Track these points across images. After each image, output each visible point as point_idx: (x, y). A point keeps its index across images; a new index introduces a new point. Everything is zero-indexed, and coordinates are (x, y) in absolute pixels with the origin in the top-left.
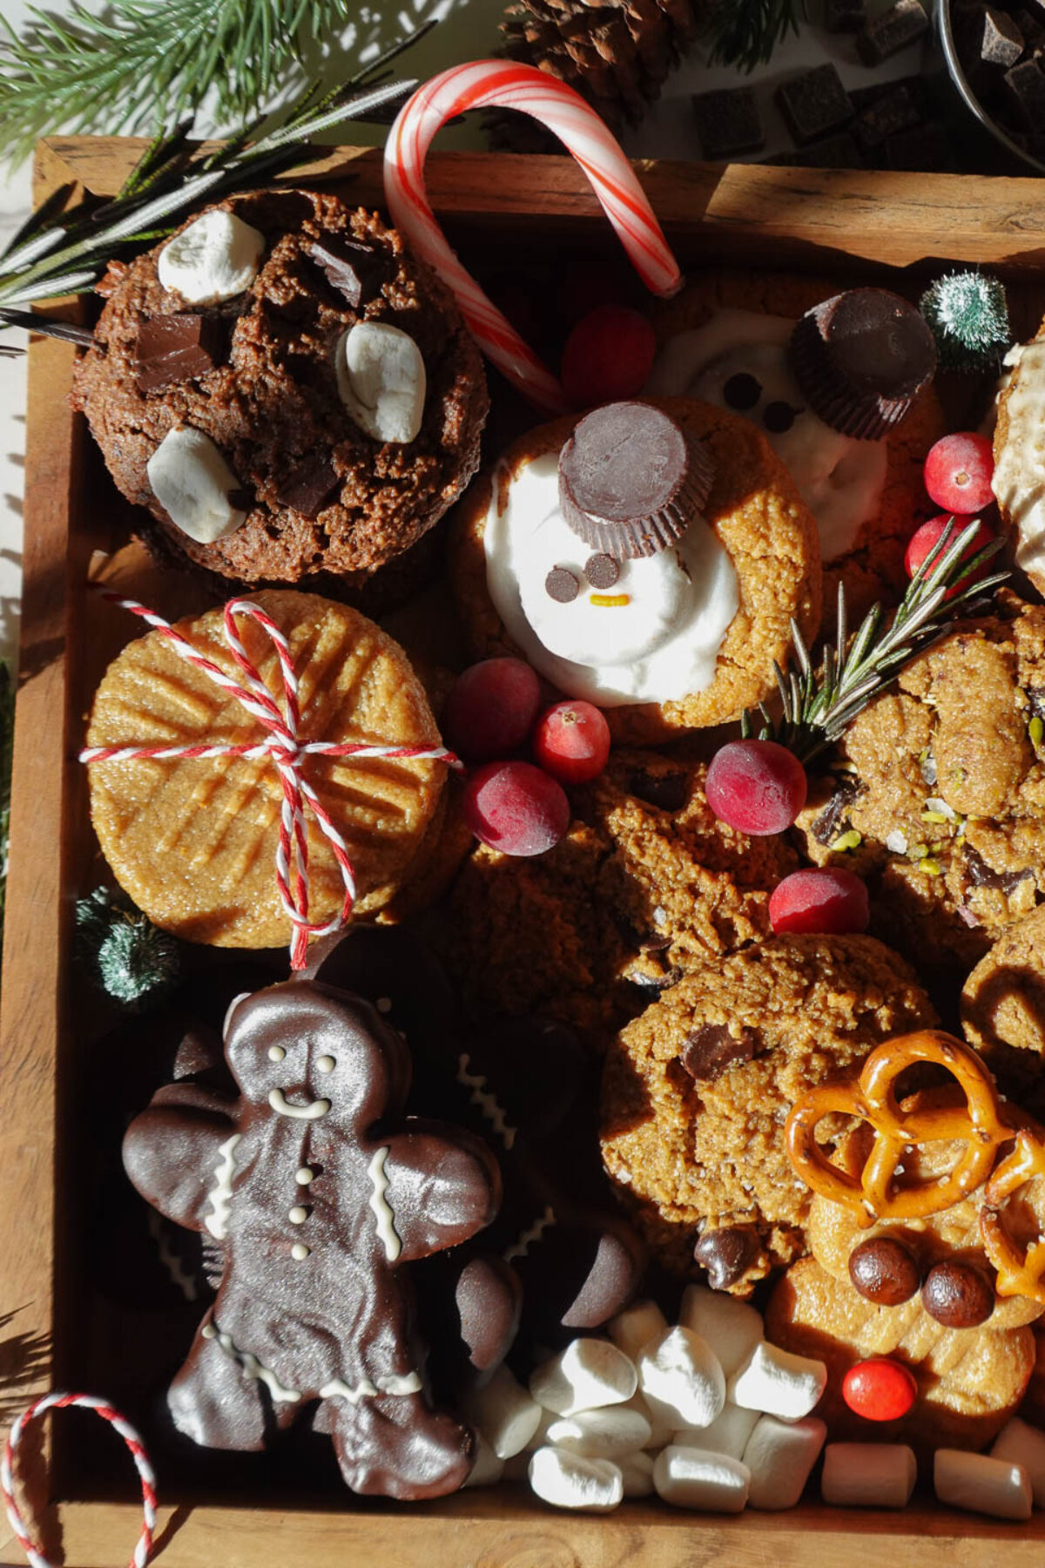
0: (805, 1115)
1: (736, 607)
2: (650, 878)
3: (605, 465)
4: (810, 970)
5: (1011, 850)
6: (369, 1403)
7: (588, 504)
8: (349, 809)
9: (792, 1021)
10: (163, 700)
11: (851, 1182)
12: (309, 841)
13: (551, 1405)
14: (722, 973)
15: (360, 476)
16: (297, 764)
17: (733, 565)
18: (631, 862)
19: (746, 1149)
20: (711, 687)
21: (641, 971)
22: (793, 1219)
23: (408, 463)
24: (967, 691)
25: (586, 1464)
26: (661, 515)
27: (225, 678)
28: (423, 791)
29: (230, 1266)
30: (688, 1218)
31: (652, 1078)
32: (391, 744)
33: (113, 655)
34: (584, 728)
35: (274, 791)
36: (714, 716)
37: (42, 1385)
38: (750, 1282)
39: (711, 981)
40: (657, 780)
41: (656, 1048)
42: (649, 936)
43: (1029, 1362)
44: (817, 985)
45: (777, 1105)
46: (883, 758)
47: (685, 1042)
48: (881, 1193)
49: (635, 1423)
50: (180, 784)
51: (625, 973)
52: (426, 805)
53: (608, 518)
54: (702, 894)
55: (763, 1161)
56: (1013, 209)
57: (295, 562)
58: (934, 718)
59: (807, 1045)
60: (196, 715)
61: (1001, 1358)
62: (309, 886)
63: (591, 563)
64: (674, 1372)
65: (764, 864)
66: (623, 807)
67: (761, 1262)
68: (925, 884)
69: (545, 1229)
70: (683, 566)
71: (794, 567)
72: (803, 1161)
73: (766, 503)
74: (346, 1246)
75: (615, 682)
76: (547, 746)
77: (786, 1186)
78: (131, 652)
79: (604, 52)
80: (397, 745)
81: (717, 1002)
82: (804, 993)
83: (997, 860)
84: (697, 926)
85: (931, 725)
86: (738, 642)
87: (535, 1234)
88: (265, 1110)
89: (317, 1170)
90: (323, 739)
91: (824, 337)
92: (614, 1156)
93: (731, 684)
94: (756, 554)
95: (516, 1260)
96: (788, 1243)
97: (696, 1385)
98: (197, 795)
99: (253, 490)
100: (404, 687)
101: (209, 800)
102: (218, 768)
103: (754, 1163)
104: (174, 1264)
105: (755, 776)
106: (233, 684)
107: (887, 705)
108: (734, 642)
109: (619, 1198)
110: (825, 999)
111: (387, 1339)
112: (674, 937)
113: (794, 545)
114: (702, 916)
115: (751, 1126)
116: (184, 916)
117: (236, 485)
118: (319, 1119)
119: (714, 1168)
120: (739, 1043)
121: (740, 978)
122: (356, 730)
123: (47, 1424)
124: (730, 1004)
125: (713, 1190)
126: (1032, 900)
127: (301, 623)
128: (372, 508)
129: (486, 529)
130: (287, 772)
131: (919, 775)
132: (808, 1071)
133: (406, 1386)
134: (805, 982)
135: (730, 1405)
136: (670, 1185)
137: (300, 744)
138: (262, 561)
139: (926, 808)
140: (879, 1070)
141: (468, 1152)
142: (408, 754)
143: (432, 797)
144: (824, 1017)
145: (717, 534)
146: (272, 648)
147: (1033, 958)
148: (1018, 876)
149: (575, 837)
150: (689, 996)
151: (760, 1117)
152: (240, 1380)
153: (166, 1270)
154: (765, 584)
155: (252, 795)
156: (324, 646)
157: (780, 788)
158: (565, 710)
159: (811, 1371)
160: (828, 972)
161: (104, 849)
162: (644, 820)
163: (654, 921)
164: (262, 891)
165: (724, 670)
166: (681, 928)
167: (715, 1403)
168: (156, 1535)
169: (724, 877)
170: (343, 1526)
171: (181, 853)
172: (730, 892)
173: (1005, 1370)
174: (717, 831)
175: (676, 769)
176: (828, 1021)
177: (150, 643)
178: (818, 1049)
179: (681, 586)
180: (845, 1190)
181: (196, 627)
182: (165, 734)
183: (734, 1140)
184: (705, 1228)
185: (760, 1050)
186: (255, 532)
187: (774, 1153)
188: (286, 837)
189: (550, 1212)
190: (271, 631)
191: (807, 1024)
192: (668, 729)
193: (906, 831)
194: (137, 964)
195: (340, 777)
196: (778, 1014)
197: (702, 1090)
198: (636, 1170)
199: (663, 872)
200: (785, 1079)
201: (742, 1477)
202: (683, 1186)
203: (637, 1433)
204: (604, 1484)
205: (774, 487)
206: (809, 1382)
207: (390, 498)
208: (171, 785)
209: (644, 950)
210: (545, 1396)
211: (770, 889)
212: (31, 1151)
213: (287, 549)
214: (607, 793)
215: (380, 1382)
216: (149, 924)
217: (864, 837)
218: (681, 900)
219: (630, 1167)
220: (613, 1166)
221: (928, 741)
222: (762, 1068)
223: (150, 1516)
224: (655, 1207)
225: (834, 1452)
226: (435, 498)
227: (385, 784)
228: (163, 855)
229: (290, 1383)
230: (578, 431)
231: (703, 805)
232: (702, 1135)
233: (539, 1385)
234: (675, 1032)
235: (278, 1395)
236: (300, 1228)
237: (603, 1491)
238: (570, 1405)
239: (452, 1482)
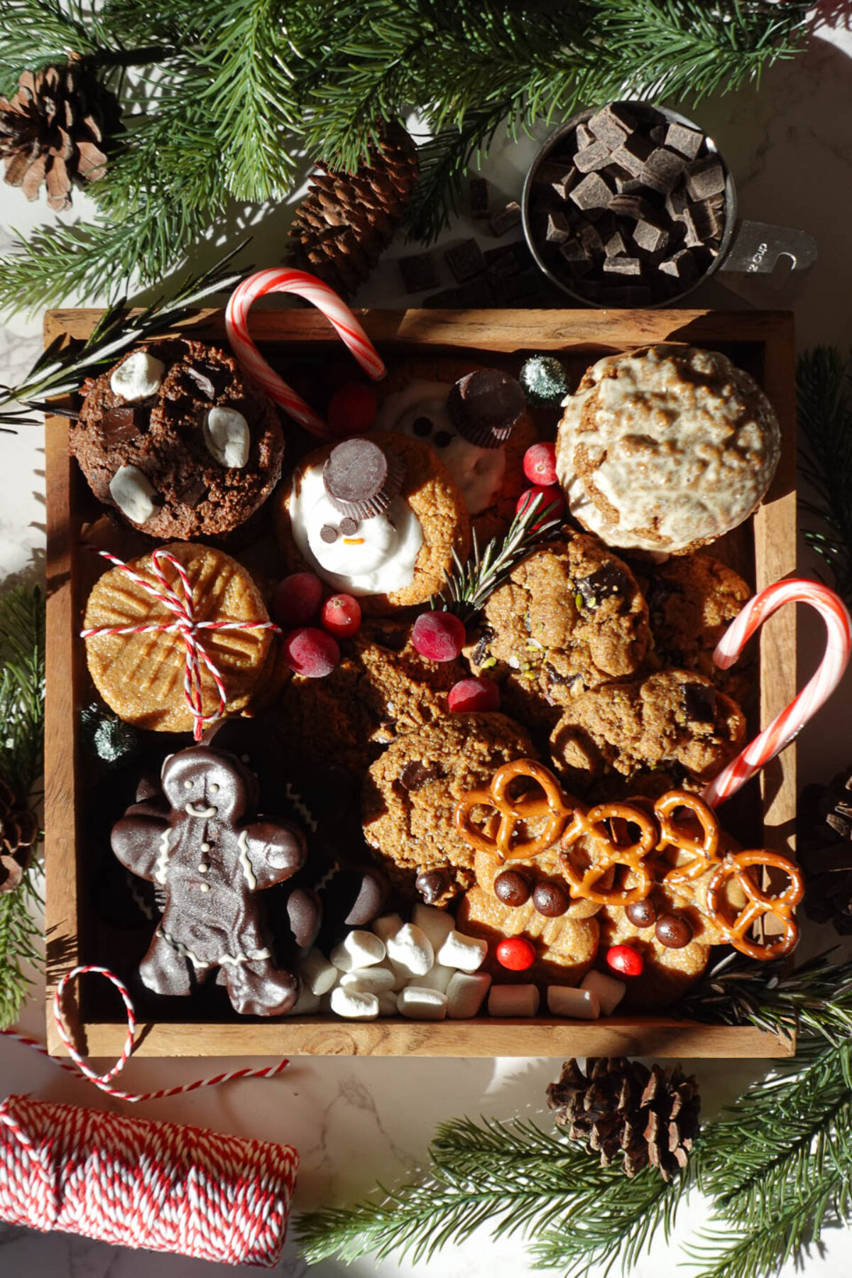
0: (463, 805)
1: (422, 542)
2: (384, 686)
3: (346, 472)
4: (465, 730)
5: (570, 664)
6: (243, 965)
7: (337, 493)
8: (221, 657)
9: (456, 758)
10: (123, 603)
11: (491, 842)
12: (201, 673)
13: (342, 968)
14: (419, 734)
15: (218, 486)
16: (193, 633)
17: (419, 520)
18: (374, 679)
19: (437, 827)
20: (412, 584)
21: (381, 736)
22: (466, 864)
23: (242, 477)
24: (544, 582)
25: (359, 994)
26: (375, 498)
27: (155, 590)
28: (260, 645)
29: (169, 898)
30: (411, 866)
31: (385, 791)
32: (242, 621)
33: (95, 580)
34: (345, 609)
35: (182, 648)
36: (415, 599)
37: (73, 963)
38: (446, 899)
39: (414, 739)
40: (388, 634)
41: (386, 774)
42: (385, 717)
43: (595, 937)
44: (468, 738)
45: (450, 802)
46: (504, 618)
47: (400, 770)
48: (506, 847)
49: (385, 974)
50: (132, 647)
51: (374, 737)
52: (262, 652)
53: (348, 500)
54: (412, 694)
55: (447, 833)
56: (558, 326)
57: (187, 530)
58: (529, 596)
59: (464, 770)
60: (141, 610)
61: (579, 935)
62: (202, 697)
63: (343, 522)
64: (404, 945)
65: (447, 677)
66: (369, 650)
67: (451, 889)
68: (527, 684)
69: (335, 874)
70: (391, 522)
71: (451, 520)
72: (464, 830)
73: (434, 487)
74: (228, 883)
75: (362, 583)
76: (327, 619)
77: (461, 846)
78: (105, 578)
79: (342, 248)
80: (245, 622)
81: (416, 749)
82: (462, 743)
83: (563, 671)
84: (410, 711)
85: (528, 600)
86: (424, 561)
87: (329, 876)
88: (185, 814)
89: (212, 844)
90: (206, 620)
91: (463, 395)
92: (370, 834)
93: (423, 582)
94: (430, 513)
95: (321, 891)
96: (466, 878)
97: (416, 952)
98: (142, 652)
99: (163, 495)
100: (248, 591)
101: (148, 654)
102: (153, 637)
103: (443, 834)
104: (140, 900)
105: (435, 630)
106: (158, 594)
107: (505, 590)
108: (422, 560)
109: (374, 857)
110: (473, 746)
111: (251, 929)
112: (398, 717)
113: (450, 508)
114: (413, 706)
115: (438, 814)
116: (138, 715)
117: (154, 493)
118: (211, 818)
119: (422, 838)
120: (429, 770)
121: (428, 736)
122: (224, 615)
123: (77, 983)
124: (422, 750)
125: (422, 850)
126: (582, 690)
127: (192, 560)
128: (225, 501)
129: (290, 504)
130: (189, 638)
131: (523, 627)
132: (466, 783)
133: (262, 955)
135: (437, 965)
136: (400, 848)
137: (195, 623)
138: (170, 530)
139: (527, 644)
140: (500, 780)
141: (288, 830)
142: (251, 626)
143: (265, 648)
144: (473, 755)
145: (409, 504)
146: (178, 574)
147: (581, 720)
148: (574, 677)
149: (344, 666)
150: (402, 747)
151: (443, 809)
152: (176, 958)
153: (137, 905)
154: (436, 529)
155: (171, 651)
156: (205, 571)
157: (448, 637)
158: (335, 599)
159: (479, 945)
160: (474, 731)
161: (95, 682)
162: (380, 656)
163: (388, 709)
164: (178, 700)
165: (419, 575)
166: (402, 712)
167: (428, 963)
168: (136, 1039)
169: (423, 685)
170: (233, 1030)
171: (135, 683)
172: (427, 693)
173: (582, 941)
174: (420, 661)
175: (399, 628)
176: (475, 757)
177: (114, 573)
178: (470, 772)
179: (390, 533)
180: (488, 845)
181: (138, 565)
182: (124, 621)
183: (430, 822)
184: (421, 871)
185: (440, 773)
186: (166, 517)
187: (453, 829)
188: (189, 672)
189: (337, 865)
190: (177, 565)
191: (463, 759)
192: (393, 606)
193: (518, 657)
194: (115, 740)
195: (216, 639)
196: (448, 754)
197: (413, 798)
198: (381, 841)
199: (391, 684)
200: (454, 788)
201: (442, 1000)
202: (406, 849)
203: (388, 979)
204: (368, 1004)
205: (438, 478)
206: (477, 950)
207: (234, 496)
208: (129, 647)
209: (383, 725)
210: (338, 963)
211: (449, 691)
212: (63, 841)
213: (182, 524)
214: (362, 642)
215: (249, 954)
216: (120, 720)
217: (498, 661)
218: (401, 698)
219: (378, 840)
220: (370, 840)
221: (527, 608)
222: (442, 783)
223: (132, 1028)
224: (393, 861)
225: (494, 989)
226: (257, 495)
227: (239, 642)
228: (126, 684)
229: (203, 958)
230: (332, 455)
231: (412, 647)
232: (414, 820)
233: (335, 956)
234: (396, 766)
235: (197, 965)
236: (205, 875)
237: (368, 1009)
238: (351, 966)
239: (288, 1004)
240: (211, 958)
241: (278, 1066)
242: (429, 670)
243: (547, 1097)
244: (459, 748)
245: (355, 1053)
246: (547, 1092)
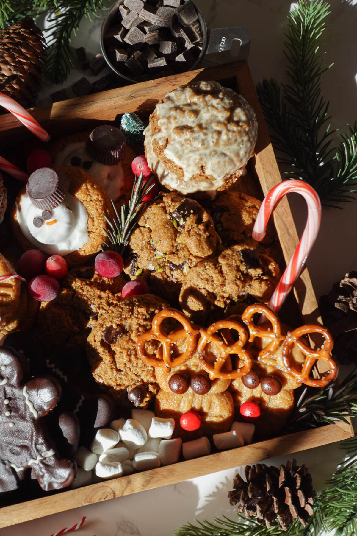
0: (140, 344)
1: (87, 216)
2: (87, 297)
3: (38, 186)
4: (132, 304)
5: (179, 258)
6: (42, 462)
7: (35, 197)
9: (131, 319)
11: (161, 360)
13: (98, 452)
14: (108, 313)
17: (83, 205)
18: (80, 294)
19: (130, 361)
20: (89, 241)
21: (91, 324)
22: (152, 380)
24: (155, 220)
25: (110, 463)
26: (55, 193)
28: (14, 287)
30: (123, 388)
31: (97, 348)
34: (57, 261)
36: (93, 249)
38: (146, 402)
39: (106, 316)
40: (84, 272)
41: (96, 339)
42: (91, 313)
43: (230, 401)
44: (135, 308)
45: (134, 345)
46: (140, 246)
47: (102, 334)
48: (169, 360)
49: (122, 450)
51: (88, 325)
52: (16, 291)
53: (41, 198)
54: (102, 298)
55: (137, 364)
56: (131, 93)
58: (150, 230)
59: (137, 325)
61: (222, 402)
63: (43, 214)
64: (128, 430)
65: (119, 286)
66: (75, 281)
67: (148, 395)
68: (160, 275)
69: (83, 402)
70: (68, 208)
71: (100, 201)
72: (144, 357)
73: (87, 186)
74: (23, 418)
75: (63, 247)
76: (48, 269)
77: (146, 370)
79: (16, 87)
80: (3, 276)
81: (108, 320)
82: (132, 311)
83: (177, 262)
84: (103, 306)
85: (150, 233)
86: (92, 226)
87: (80, 404)
89: (10, 399)
91: (92, 140)
92: (97, 376)
93: (94, 238)
94: (88, 200)
95: (77, 413)
96: (154, 388)
97: (136, 432)
103: (135, 365)
105: (105, 259)
107: (137, 231)
108: (90, 226)
109: (102, 388)
110: (138, 311)
111: (41, 441)
112: (98, 311)
113: (98, 195)
114: (104, 304)
115: (129, 353)
118: (6, 384)
119: (124, 370)
120: (118, 330)
121: (113, 312)
124: (111, 319)
125: (126, 377)
126: (189, 269)
129: (17, 217)
131: (151, 247)
132: (138, 332)
133: (51, 453)
134: (131, 308)
135: (150, 439)
136: (114, 379)
139: (155, 255)
140: (156, 323)
142: (6, 278)
143: (17, 289)
145: (76, 197)
147: (192, 284)
148: (183, 264)
149: (63, 292)
150: (101, 321)
151: (131, 350)
154: (93, 208)
157: (113, 260)
158: (50, 258)
159: (169, 421)
160: (137, 304)
162: (81, 283)
163: (92, 309)
165: (91, 235)
166: (99, 308)
167: (144, 437)
169: (107, 291)
170: (44, 501)
172: (110, 295)
173: (224, 405)
174: (103, 280)
176: (140, 317)
178: (140, 326)
179: (69, 213)
180: (159, 362)
183: (125, 359)
184: (129, 389)
185: (125, 331)
187: (139, 360)
189: (83, 397)
191: (134, 319)
192: (82, 257)
193: (153, 264)
196: (126, 319)
197: (113, 348)
198: (103, 378)
199: (90, 295)
200: (133, 336)
201: (156, 455)
202: (118, 379)
203: (124, 452)
204: (115, 467)
205: (88, 181)
206: (169, 424)
209: (91, 317)
210: (95, 450)
211: (121, 292)
214: (71, 279)
215: (43, 455)
217: (143, 270)
218: (97, 301)
219: (102, 378)
220: (97, 379)
221: (151, 238)
222: (126, 336)
224: (112, 387)
225: (184, 445)
227: (3, 288)
229: (20, 465)
230: (29, 180)
231: (97, 274)
232: (117, 360)
233: (92, 447)
234: (99, 332)
235: (17, 470)
236: (10, 417)
237: (116, 470)
238: (103, 450)
239: (71, 478)
240: (25, 465)
241: (80, 522)
242: (109, 284)
243: (229, 499)
244: (131, 313)
245: (114, 496)
246: (228, 497)
